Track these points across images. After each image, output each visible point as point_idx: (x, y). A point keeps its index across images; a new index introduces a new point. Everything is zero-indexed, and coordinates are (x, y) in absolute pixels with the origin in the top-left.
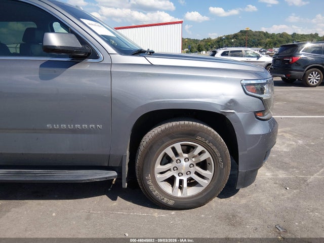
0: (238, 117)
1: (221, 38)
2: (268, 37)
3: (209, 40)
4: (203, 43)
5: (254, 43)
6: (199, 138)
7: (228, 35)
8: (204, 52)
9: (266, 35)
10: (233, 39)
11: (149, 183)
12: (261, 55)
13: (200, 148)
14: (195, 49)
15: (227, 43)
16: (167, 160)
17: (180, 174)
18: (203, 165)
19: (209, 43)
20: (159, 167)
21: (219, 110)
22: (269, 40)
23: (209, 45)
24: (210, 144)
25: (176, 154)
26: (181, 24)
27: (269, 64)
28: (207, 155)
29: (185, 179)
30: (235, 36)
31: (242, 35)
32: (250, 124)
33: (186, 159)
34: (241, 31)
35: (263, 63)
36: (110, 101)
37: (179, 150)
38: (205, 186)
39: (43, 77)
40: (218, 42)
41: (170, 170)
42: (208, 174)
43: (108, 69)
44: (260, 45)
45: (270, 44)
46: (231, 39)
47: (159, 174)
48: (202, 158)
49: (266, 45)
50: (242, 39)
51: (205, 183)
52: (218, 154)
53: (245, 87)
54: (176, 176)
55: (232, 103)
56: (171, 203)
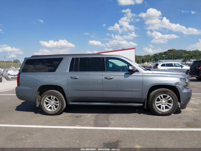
0: (180, 87)
1: (156, 54)
2: (187, 53)
3: (149, 56)
4: (145, 58)
5: (177, 56)
6: (168, 93)
7: (161, 53)
8: (146, 63)
9: (185, 52)
10: (164, 55)
11: (154, 106)
12: (183, 65)
13: (168, 96)
14: (141, 62)
15: (160, 57)
16: (158, 100)
17: (162, 105)
18: (169, 102)
19: (149, 58)
20: (156, 102)
21: (174, 85)
22: (187, 55)
23: (149, 59)
24: (172, 95)
25: (161, 98)
26: (134, 50)
27: (188, 70)
28: (171, 99)
29: (164, 106)
30: (165, 53)
31: (170, 52)
32: (183, 89)
33: (164, 100)
34: (169, 50)
35: (185, 70)
36: (142, 83)
37: (162, 97)
38: (170, 108)
39: (125, 77)
40: (154, 57)
41: (159, 103)
42: (172, 105)
43: (142, 74)
44: (182, 58)
45: (188, 57)
46: (162, 55)
47: (156, 104)
48: (169, 99)
49: (186, 58)
50: (170, 55)
51: (170, 107)
52: (174, 98)
53: (181, 79)
54: (161, 105)
55: (177, 83)
56: (160, 113)
